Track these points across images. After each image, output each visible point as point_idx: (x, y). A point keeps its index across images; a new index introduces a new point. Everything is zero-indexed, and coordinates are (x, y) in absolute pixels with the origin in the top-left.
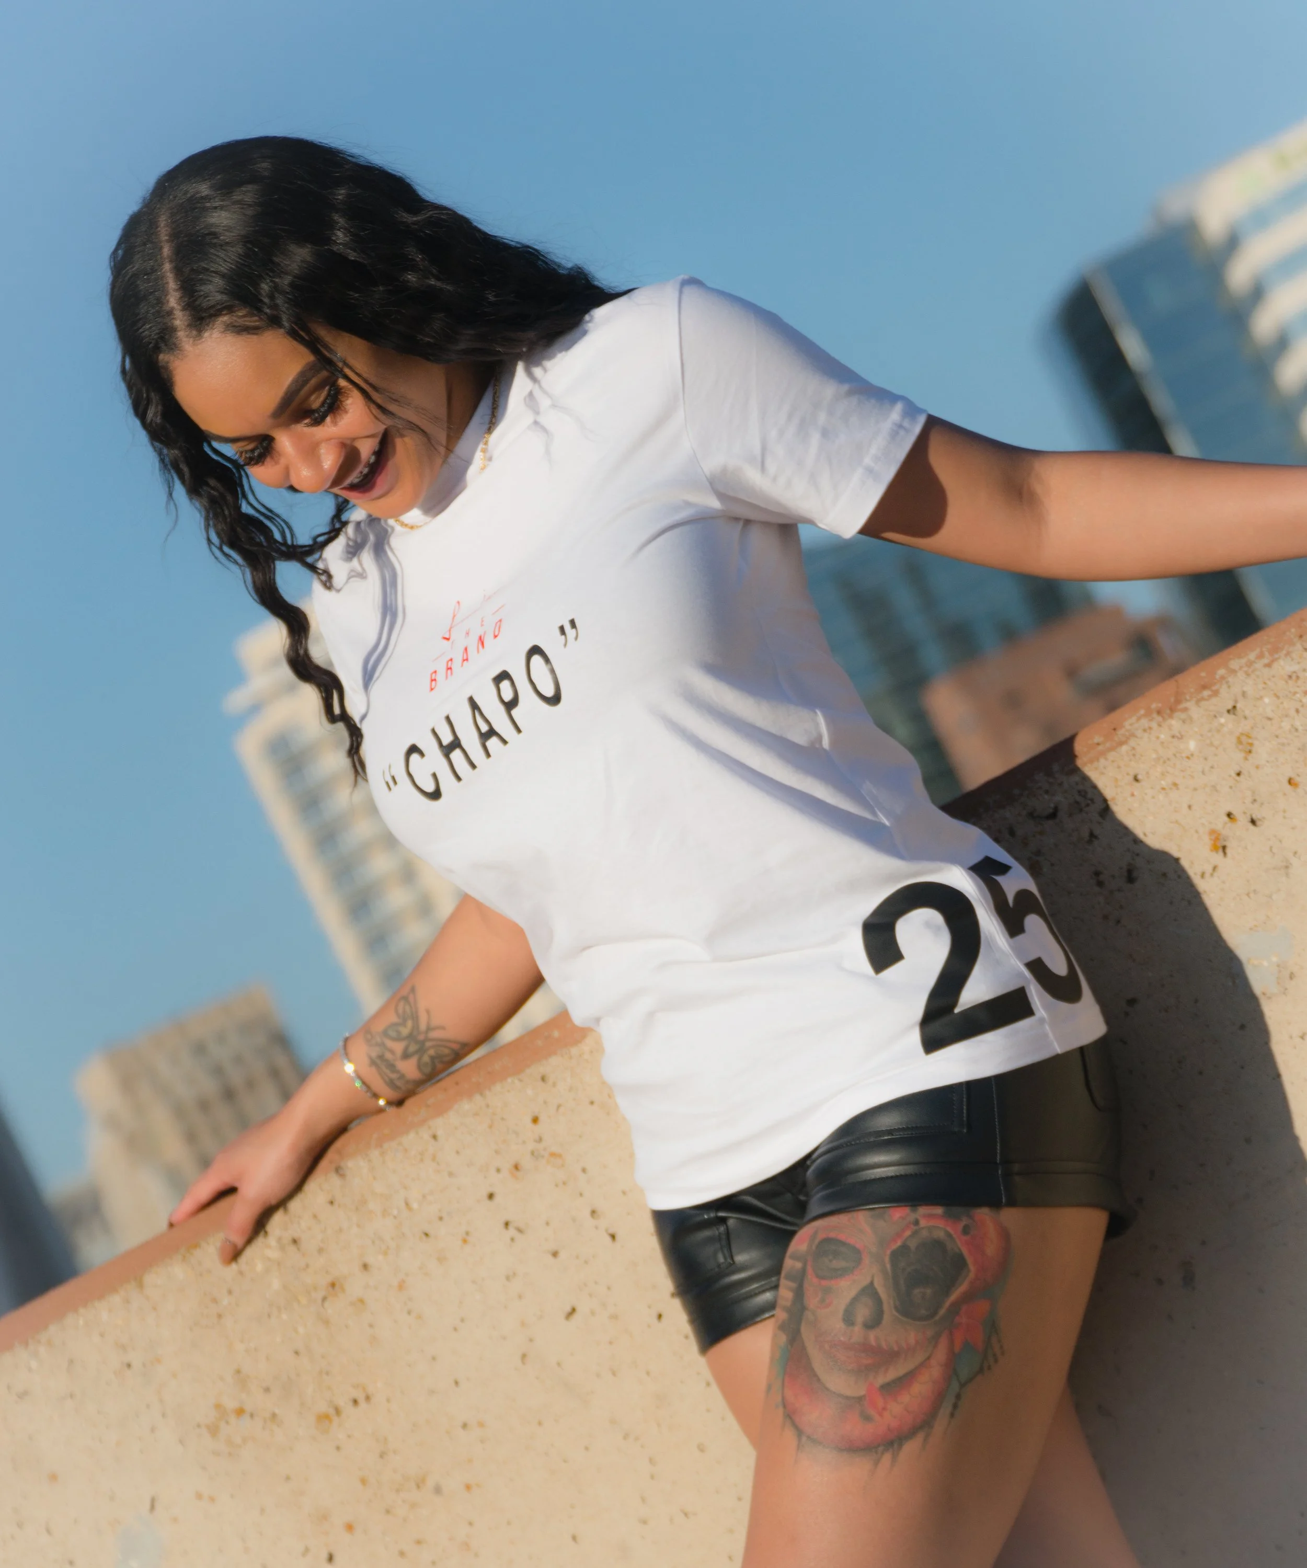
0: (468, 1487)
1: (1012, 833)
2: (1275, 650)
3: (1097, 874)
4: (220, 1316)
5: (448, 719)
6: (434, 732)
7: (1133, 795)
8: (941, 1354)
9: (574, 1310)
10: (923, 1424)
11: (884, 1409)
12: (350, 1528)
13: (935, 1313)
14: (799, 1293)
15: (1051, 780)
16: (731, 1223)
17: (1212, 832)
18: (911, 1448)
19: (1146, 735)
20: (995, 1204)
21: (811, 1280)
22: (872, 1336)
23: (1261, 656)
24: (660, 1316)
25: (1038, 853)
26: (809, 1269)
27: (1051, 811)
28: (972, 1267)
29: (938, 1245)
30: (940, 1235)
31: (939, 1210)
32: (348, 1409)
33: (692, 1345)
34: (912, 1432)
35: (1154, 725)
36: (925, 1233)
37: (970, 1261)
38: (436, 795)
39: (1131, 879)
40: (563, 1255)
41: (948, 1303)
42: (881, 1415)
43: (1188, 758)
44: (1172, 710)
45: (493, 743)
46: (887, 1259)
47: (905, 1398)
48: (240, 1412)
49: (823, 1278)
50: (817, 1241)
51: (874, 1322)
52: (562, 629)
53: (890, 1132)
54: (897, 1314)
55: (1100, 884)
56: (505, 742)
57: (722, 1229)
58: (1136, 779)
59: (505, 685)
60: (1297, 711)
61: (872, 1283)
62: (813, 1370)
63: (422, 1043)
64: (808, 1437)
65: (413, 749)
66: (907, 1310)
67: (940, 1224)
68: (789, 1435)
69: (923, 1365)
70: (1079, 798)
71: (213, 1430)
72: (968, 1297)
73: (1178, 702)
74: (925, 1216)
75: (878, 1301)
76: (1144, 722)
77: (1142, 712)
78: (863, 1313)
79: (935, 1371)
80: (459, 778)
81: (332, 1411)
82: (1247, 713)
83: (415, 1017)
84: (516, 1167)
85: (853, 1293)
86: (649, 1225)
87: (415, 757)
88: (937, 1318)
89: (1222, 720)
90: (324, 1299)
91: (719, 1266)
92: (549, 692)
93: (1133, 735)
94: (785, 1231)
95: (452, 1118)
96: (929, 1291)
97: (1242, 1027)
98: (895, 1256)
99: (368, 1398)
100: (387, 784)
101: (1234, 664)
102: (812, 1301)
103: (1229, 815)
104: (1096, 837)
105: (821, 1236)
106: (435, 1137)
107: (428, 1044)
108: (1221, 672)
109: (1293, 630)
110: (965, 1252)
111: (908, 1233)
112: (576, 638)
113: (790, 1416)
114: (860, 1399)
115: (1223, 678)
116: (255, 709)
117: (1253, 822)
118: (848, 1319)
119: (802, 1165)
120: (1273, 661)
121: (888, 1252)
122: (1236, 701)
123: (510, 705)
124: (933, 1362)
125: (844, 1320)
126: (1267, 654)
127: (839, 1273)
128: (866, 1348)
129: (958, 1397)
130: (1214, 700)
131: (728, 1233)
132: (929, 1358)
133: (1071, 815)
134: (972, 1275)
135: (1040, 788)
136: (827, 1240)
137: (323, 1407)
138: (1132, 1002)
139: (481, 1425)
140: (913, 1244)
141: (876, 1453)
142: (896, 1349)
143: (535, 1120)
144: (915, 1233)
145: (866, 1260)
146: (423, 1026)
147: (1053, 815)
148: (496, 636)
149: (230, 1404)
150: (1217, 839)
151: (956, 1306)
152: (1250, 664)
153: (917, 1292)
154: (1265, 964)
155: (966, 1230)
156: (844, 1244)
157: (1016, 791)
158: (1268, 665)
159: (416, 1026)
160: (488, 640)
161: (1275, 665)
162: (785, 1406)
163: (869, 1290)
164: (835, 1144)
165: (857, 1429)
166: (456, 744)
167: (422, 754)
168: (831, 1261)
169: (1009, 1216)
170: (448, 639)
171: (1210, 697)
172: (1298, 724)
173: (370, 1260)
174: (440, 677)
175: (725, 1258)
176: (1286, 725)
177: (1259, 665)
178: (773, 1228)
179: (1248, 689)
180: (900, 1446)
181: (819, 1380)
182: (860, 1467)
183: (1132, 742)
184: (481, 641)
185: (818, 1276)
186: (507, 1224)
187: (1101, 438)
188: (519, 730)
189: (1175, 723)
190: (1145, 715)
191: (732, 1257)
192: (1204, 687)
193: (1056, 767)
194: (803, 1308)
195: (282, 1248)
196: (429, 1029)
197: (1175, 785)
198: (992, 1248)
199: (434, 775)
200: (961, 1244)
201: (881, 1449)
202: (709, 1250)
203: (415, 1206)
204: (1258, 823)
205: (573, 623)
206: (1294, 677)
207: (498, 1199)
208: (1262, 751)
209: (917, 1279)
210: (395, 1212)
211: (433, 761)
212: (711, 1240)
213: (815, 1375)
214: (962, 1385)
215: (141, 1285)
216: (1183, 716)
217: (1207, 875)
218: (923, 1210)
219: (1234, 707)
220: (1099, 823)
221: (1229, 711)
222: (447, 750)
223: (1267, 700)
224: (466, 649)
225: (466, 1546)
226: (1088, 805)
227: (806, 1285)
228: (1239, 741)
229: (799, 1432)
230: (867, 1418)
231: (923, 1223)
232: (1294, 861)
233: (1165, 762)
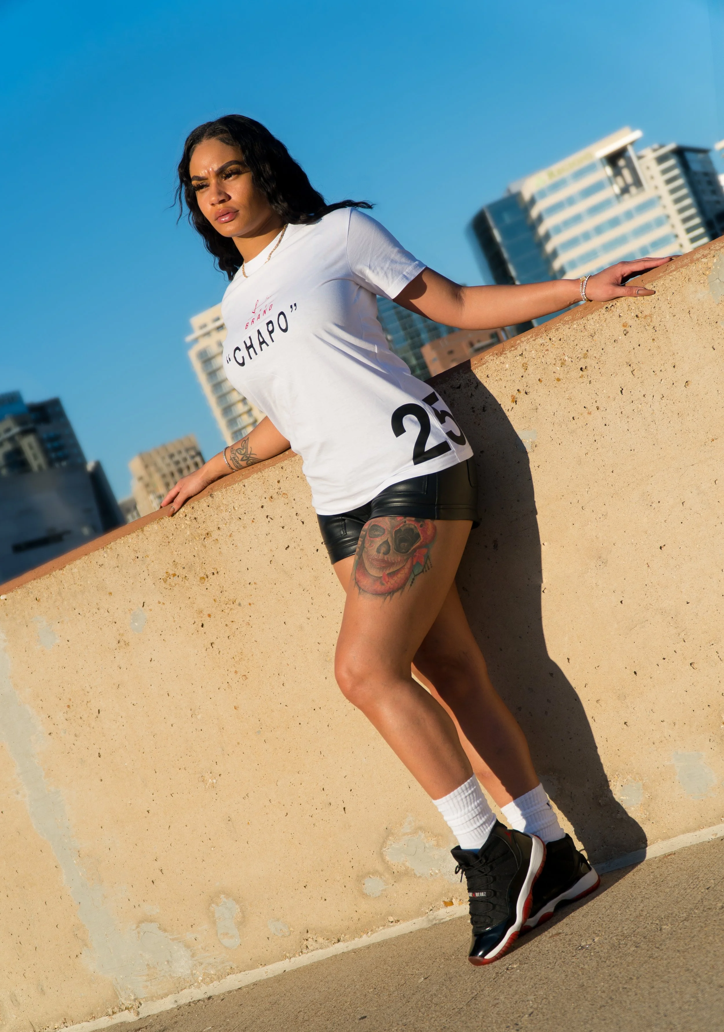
0: (250, 604)
1: (445, 393)
2: (537, 335)
3: (473, 408)
4: (169, 542)
5: (250, 338)
6: (245, 342)
7: (486, 382)
8: (408, 565)
9: (288, 546)
10: (401, 587)
11: (388, 581)
12: (209, 616)
13: (408, 551)
14: (363, 542)
15: (459, 375)
16: (346, 521)
17: (512, 396)
18: (397, 595)
19: (492, 362)
20: (433, 518)
21: (367, 538)
22: (386, 557)
23: (532, 337)
24: (317, 550)
25: (454, 400)
26: (367, 534)
27: (459, 386)
28: (422, 537)
29: (412, 530)
30: (413, 527)
31: (413, 519)
32: (211, 576)
33: (329, 560)
34: (397, 590)
35: (495, 358)
36: (407, 526)
37: (421, 536)
38: (243, 364)
39: (484, 410)
40: (285, 528)
41: (412, 548)
42: (387, 583)
43: (505, 370)
44: (501, 354)
45: (264, 346)
46: (393, 533)
47: (395, 578)
48: (174, 575)
49: (371, 537)
50: (371, 526)
51: (387, 553)
52: (291, 307)
53: (400, 492)
54: (394, 550)
55: (474, 411)
56: (268, 345)
57: (343, 523)
58: (488, 376)
59: (270, 325)
60: (543, 356)
61: (387, 540)
62: (365, 568)
63: (249, 458)
64: (363, 590)
65: (238, 349)
66: (398, 550)
67: (413, 523)
68: (356, 589)
69: (402, 568)
70: (468, 382)
71: (165, 581)
72: (419, 547)
73: (503, 351)
74: (408, 520)
75: (389, 546)
76: (492, 357)
77: (491, 354)
78: (383, 549)
79: (406, 570)
80: (251, 358)
81: (205, 576)
82: (526, 356)
83: (247, 449)
84: (271, 497)
85: (381, 543)
86: (316, 519)
87: (237, 351)
88: (408, 553)
89: (518, 358)
90: (204, 538)
91: (341, 535)
92: (284, 327)
93: (488, 361)
94: (361, 524)
95: (250, 479)
96: (406, 544)
97: (519, 462)
98: (396, 532)
99: (217, 572)
100: (227, 361)
101: (523, 339)
102: (367, 545)
103: (518, 390)
104: (473, 396)
105: (372, 524)
106: (244, 486)
107: (250, 458)
108: (518, 342)
109: (543, 329)
110: (420, 533)
111: (402, 525)
112: (295, 310)
113: (357, 583)
114: (380, 578)
115: (519, 344)
116: (196, 340)
117: (526, 393)
118: (378, 551)
119: (369, 504)
120: (536, 339)
121: (394, 531)
122: (523, 352)
123: (271, 332)
124: (406, 567)
125: (377, 551)
126: (534, 336)
127: (377, 536)
128: (383, 561)
129: (413, 579)
130: (515, 351)
131: (345, 524)
132: (404, 566)
133: (465, 388)
134: (421, 540)
135: (455, 378)
136: (374, 525)
137: (202, 575)
138: (482, 452)
139: (255, 583)
140: (403, 529)
141: (385, 596)
142: (393, 562)
143: (279, 482)
144: (404, 525)
145: (386, 533)
146: (249, 453)
147: (459, 387)
148: (270, 310)
149: (171, 572)
150: (513, 398)
151: (415, 550)
152: (528, 339)
153: (402, 544)
154: (527, 441)
155: (421, 526)
156: (380, 527)
157: (447, 378)
158: (534, 340)
159: (247, 451)
160: (267, 312)
161: (537, 340)
162: (355, 580)
163: (386, 542)
164: (381, 494)
165: (379, 587)
166: (252, 346)
167: (240, 350)
168: (375, 532)
169: (437, 523)
170: (254, 313)
171: (514, 350)
172: (543, 361)
173: (220, 526)
174: (249, 325)
175: (344, 532)
176: (539, 361)
177: (531, 340)
178: (359, 523)
179: (527, 348)
180: (393, 595)
181: (367, 571)
182: (379, 601)
183: (487, 364)
184: (265, 312)
185: (370, 537)
186: (267, 516)
187: (492, 281)
188: (273, 341)
189: (502, 358)
190: (492, 355)
191: (346, 532)
192: (512, 347)
193: (461, 371)
194: (364, 547)
195: (191, 521)
196: (251, 454)
197: (501, 379)
198: (430, 532)
199: (243, 357)
200: (419, 530)
201: (386, 594)
202: (337, 530)
203: (237, 509)
204: (528, 394)
205: (295, 305)
206: (543, 345)
207: (264, 508)
208: (530, 369)
209: (403, 540)
210: (230, 511)
211: (244, 352)
212: (338, 526)
213: (366, 569)
214: (415, 576)
215: (143, 531)
216: (505, 356)
217: (510, 410)
218: (408, 518)
219: (522, 354)
220: (475, 391)
221: (520, 355)
222: (248, 348)
223: (533, 352)
224: (259, 315)
225: (248, 624)
226: (471, 384)
227: (366, 539)
228: (523, 366)
229: (360, 588)
230: (383, 584)
231: (407, 522)
232: (539, 407)
233: (497, 371)
